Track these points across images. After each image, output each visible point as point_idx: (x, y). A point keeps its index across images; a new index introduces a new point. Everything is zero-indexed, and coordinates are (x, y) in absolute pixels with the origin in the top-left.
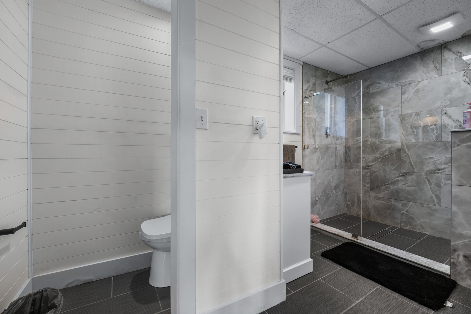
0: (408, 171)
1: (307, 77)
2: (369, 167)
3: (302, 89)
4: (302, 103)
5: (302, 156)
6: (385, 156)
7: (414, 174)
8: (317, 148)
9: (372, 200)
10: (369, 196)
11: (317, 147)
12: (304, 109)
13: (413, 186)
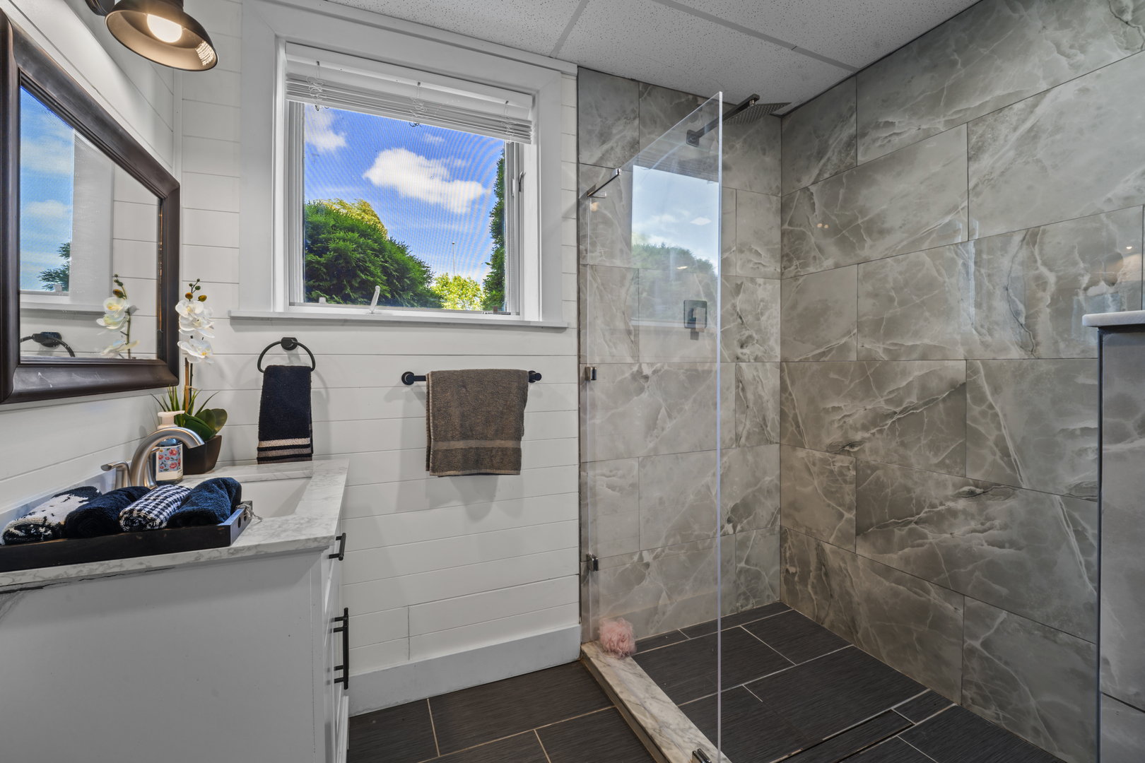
0: (993, 480)
1: (599, 120)
2: (852, 445)
3: (575, 166)
4: (575, 216)
5: (577, 408)
6: (906, 408)
7: (1017, 492)
8: (646, 378)
9: (861, 574)
10: (854, 556)
11: (647, 371)
12: (585, 236)
13: (1013, 544)
